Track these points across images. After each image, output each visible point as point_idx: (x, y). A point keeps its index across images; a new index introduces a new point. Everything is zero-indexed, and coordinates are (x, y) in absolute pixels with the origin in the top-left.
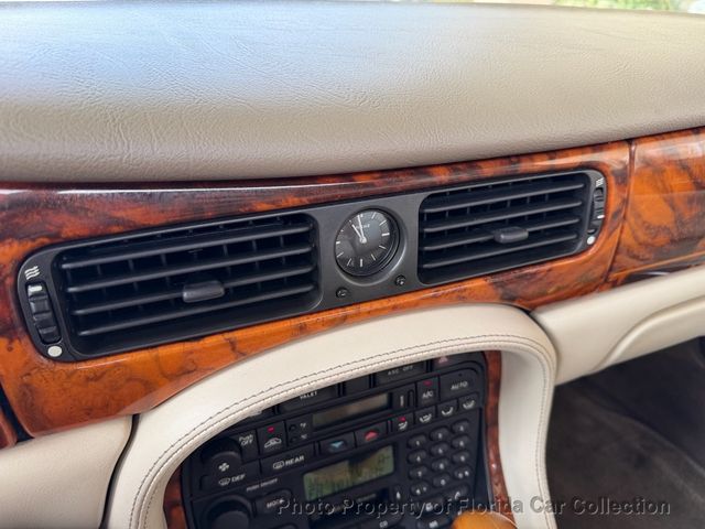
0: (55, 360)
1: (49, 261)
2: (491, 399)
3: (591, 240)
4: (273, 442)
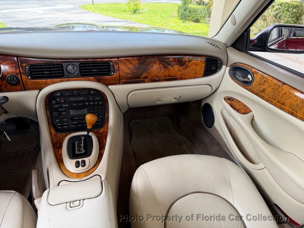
0: (29, 79)
1: (29, 67)
2: (106, 103)
3: (112, 73)
4: (62, 101)
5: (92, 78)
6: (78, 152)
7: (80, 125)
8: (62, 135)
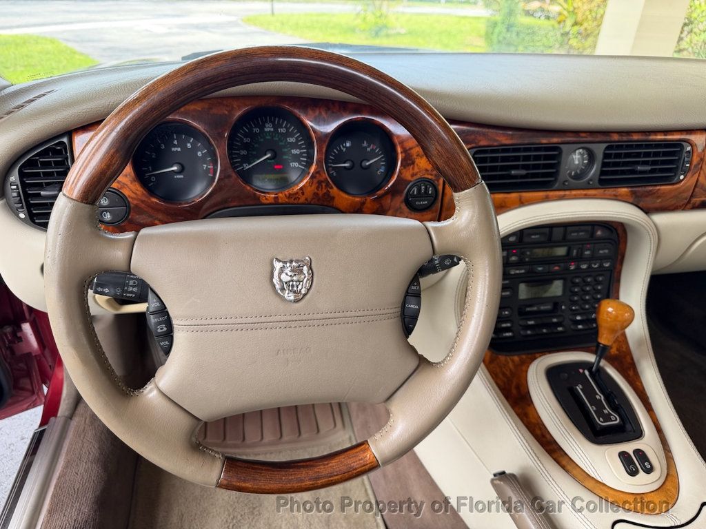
2: (618, 266)
3: (682, 177)
4: (514, 259)
5: (624, 190)
6: (601, 419)
7: (545, 331)
8: (513, 361)
